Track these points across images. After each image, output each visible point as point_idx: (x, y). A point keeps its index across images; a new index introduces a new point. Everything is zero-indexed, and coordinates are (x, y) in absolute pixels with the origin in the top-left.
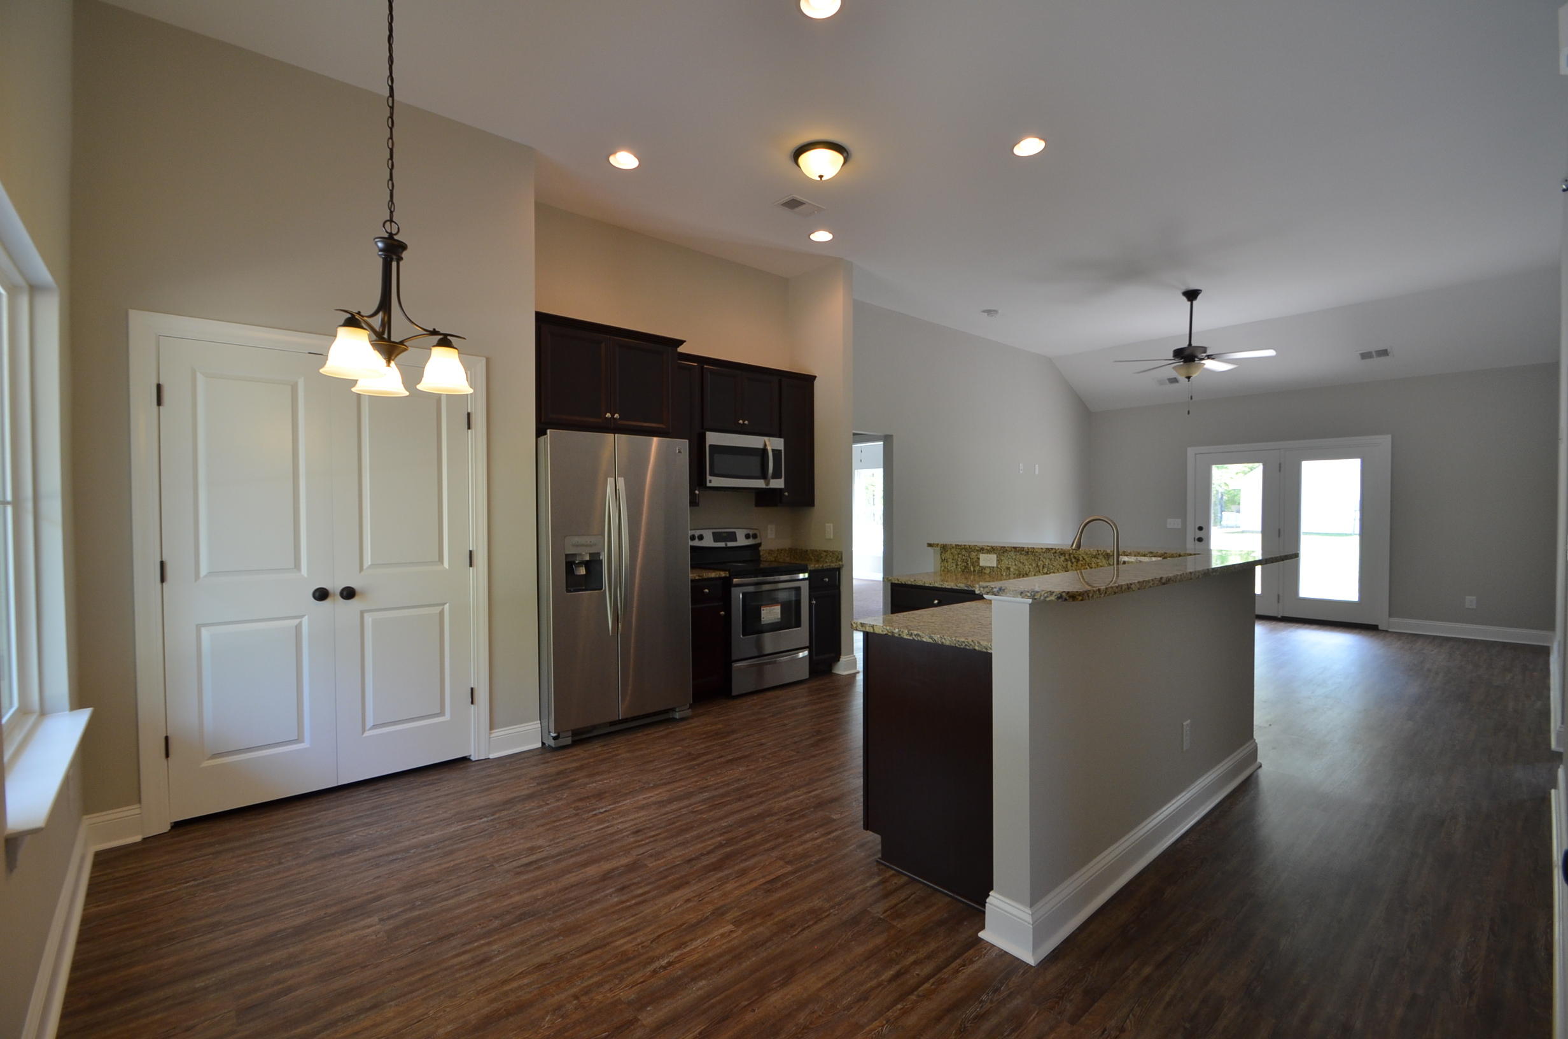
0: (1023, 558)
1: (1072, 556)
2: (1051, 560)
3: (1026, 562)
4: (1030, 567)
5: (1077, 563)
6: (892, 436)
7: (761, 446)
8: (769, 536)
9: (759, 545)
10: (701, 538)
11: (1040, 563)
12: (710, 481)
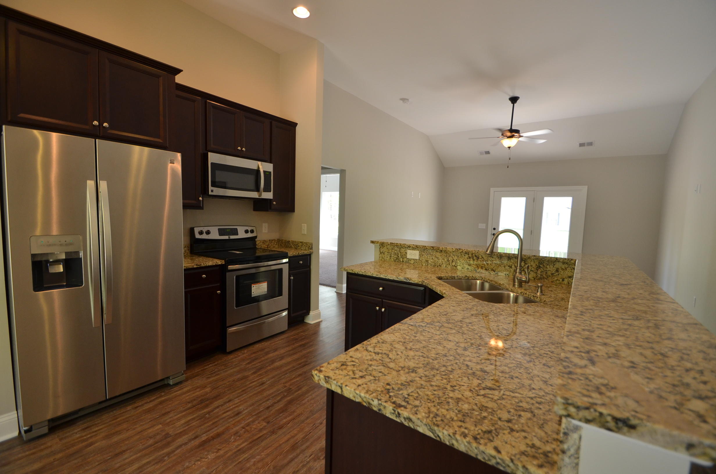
0: (438, 254)
1: (474, 255)
2: (458, 257)
3: (440, 257)
4: (443, 261)
5: (477, 260)
6: (345, 170)
7: (256, 168)
8: (264, 231)
9: (256, 237)
10: (208, 233)
11: (450, 259)
12: (212, 191)
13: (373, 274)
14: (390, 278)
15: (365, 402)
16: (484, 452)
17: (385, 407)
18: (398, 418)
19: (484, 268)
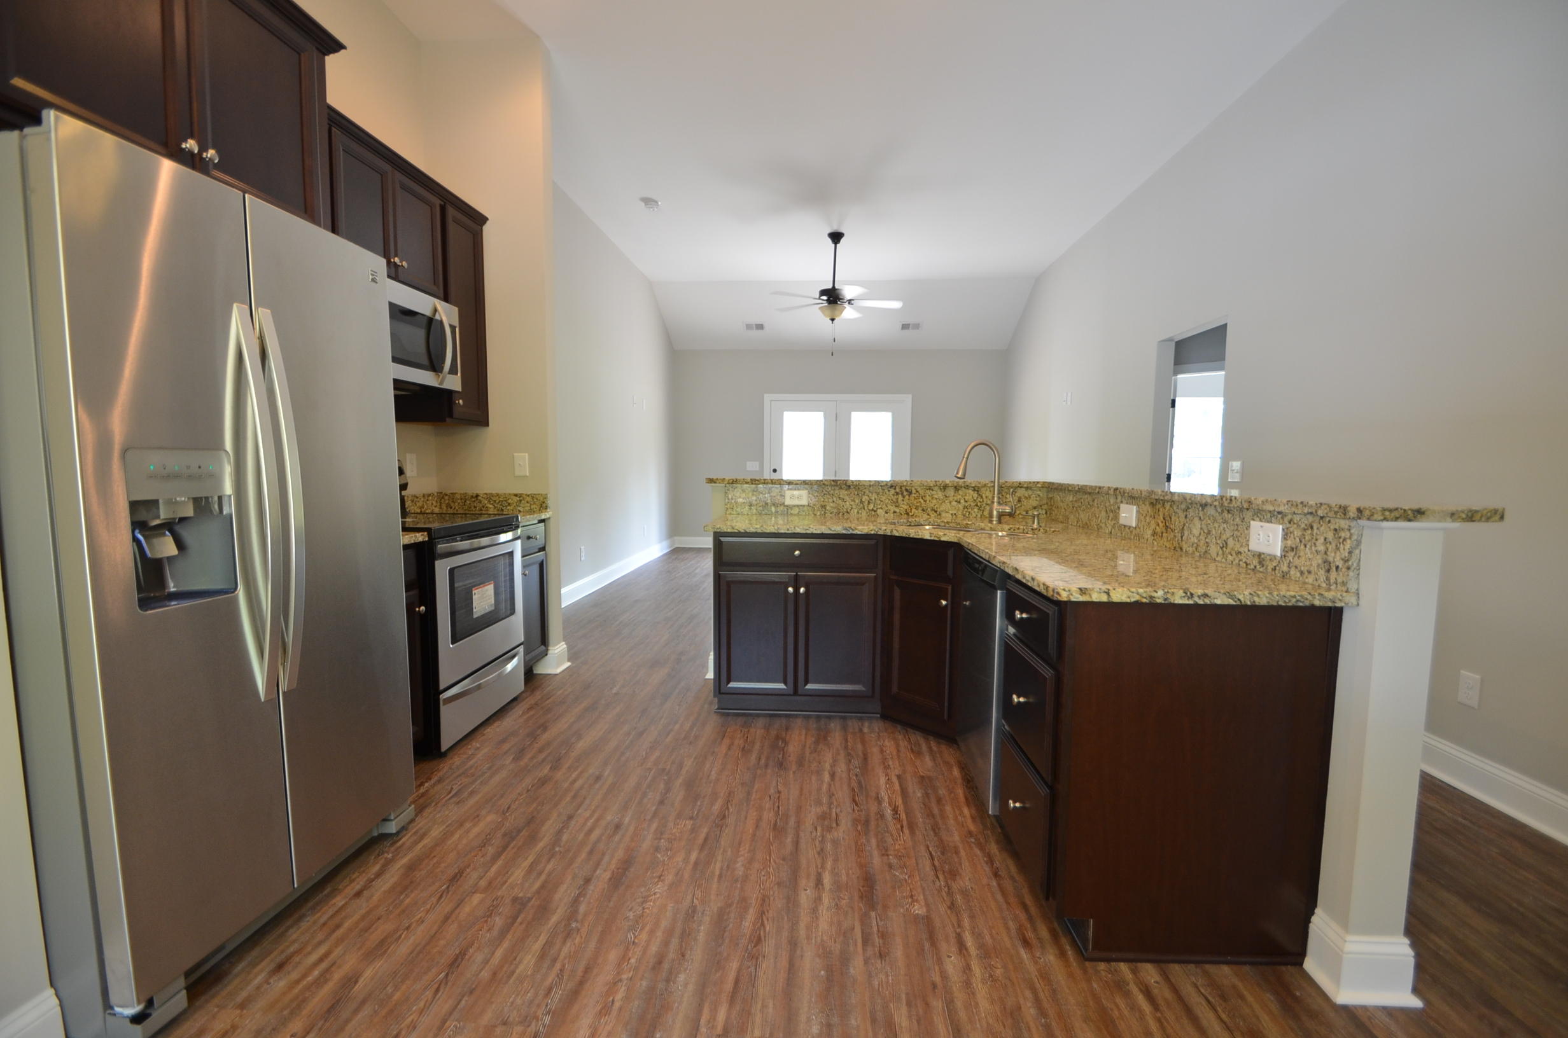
0: (843, 493)
1: (903, 488)
2: (878, 494)
3: (847, 498)
4: (852, 503)
5: (909, 496)
7: (428, 312)
9: (405, 487)
11: (865, 498)
13: (778, 528)
14: (815, 532)
15: (1145, 598)
16: (1285, 596)
17: (1173, 594)
18: (1190, 600)
19: (920, 509)
